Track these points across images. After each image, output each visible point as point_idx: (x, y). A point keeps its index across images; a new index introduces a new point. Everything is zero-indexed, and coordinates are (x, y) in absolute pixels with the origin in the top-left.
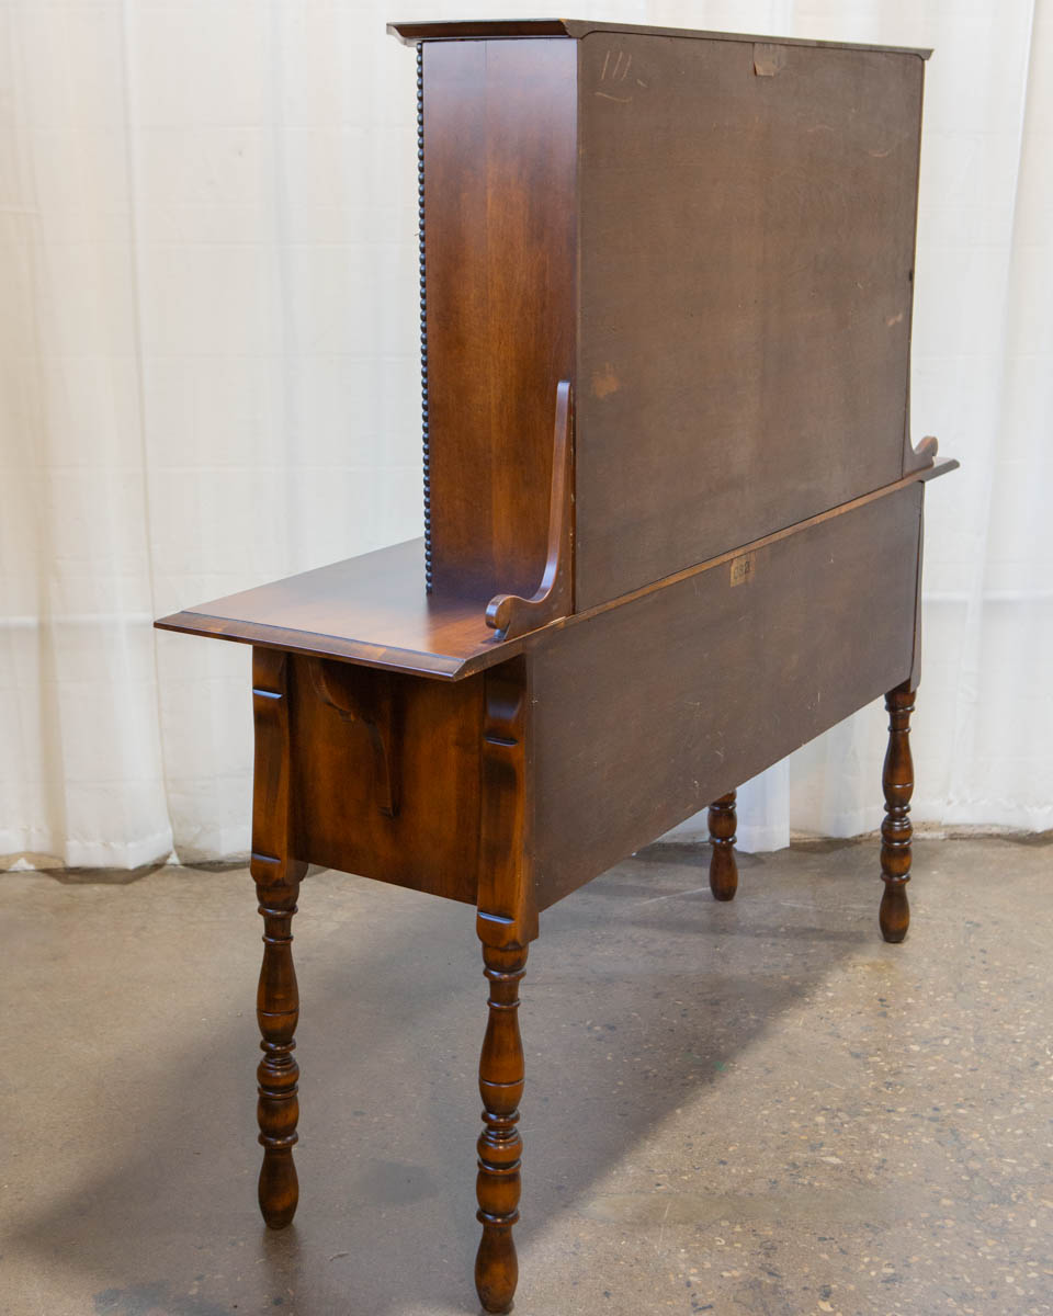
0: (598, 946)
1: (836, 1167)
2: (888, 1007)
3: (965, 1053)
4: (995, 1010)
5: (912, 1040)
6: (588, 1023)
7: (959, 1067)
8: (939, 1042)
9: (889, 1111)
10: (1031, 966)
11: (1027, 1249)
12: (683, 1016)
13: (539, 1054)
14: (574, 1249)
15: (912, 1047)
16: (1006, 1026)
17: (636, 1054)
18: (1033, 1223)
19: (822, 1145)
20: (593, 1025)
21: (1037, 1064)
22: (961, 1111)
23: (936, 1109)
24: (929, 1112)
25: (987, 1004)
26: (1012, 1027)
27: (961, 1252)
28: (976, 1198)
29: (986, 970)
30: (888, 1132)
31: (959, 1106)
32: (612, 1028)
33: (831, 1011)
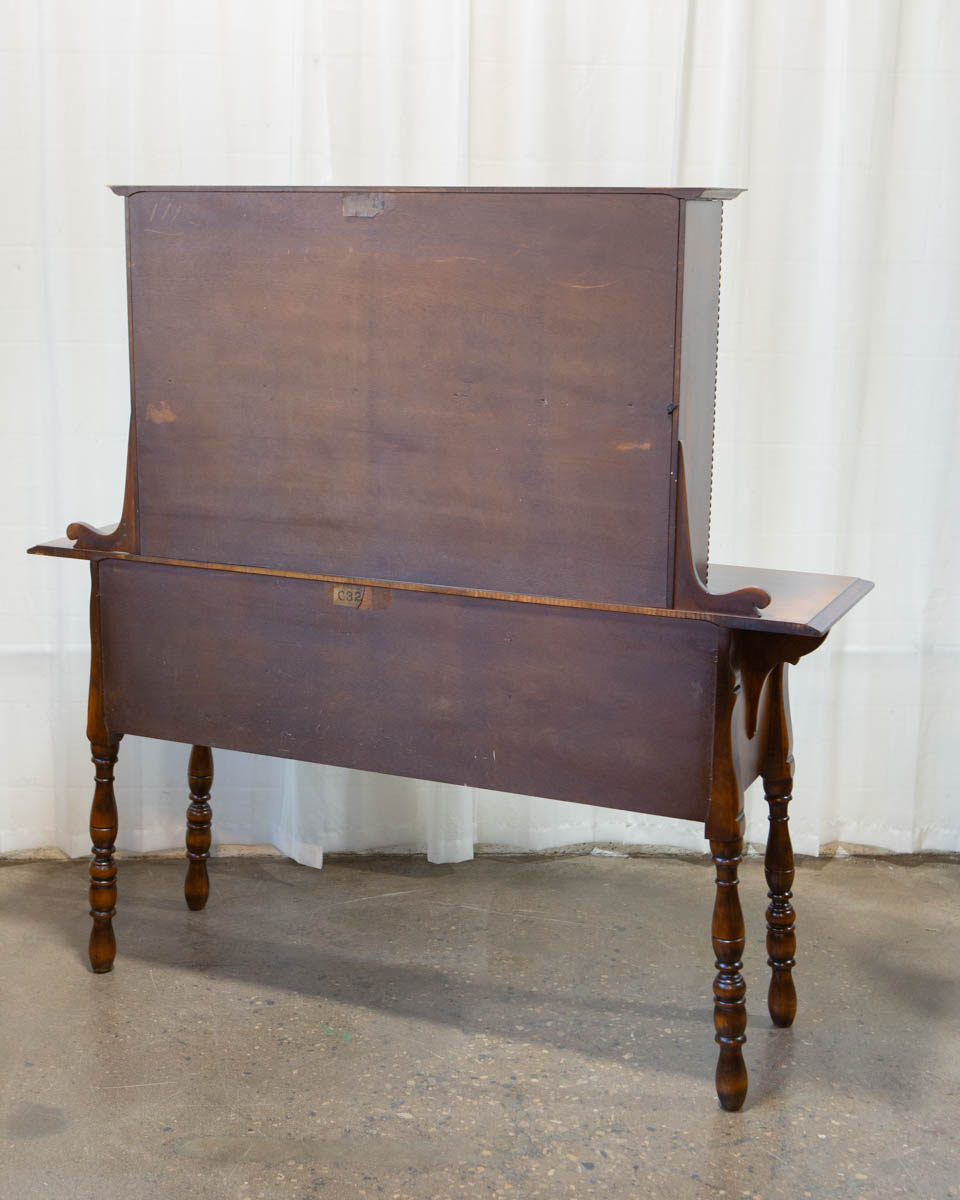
0: (290, 937)
1: (406, 1122)
3: (561, 1034)
4: (603, 1000)
5: (520, 1021)
6: (253, 998)
7: (550, 1045)
8: (543, 1024)
9: (473, 1078)
10: (652, 965)
11: (536, 1193)
13: (200, 1022)
14: (156, 1179)
16: (607, 1013)
17: (281, 1025)
18: (551, 1173)
19: (402, 1103)
20: (256, 1000)
21: (618, 1044)
22: (534, 1080)
23: (514, 1078)
24: (507, 1080)
25: (599, 995)
26: (612, 1015)
27: (479, 1193)
28: (512, 1151)
29: (612, 966)
30: (463, 1095)
31: (535, 1076)
32: (270, 1003)
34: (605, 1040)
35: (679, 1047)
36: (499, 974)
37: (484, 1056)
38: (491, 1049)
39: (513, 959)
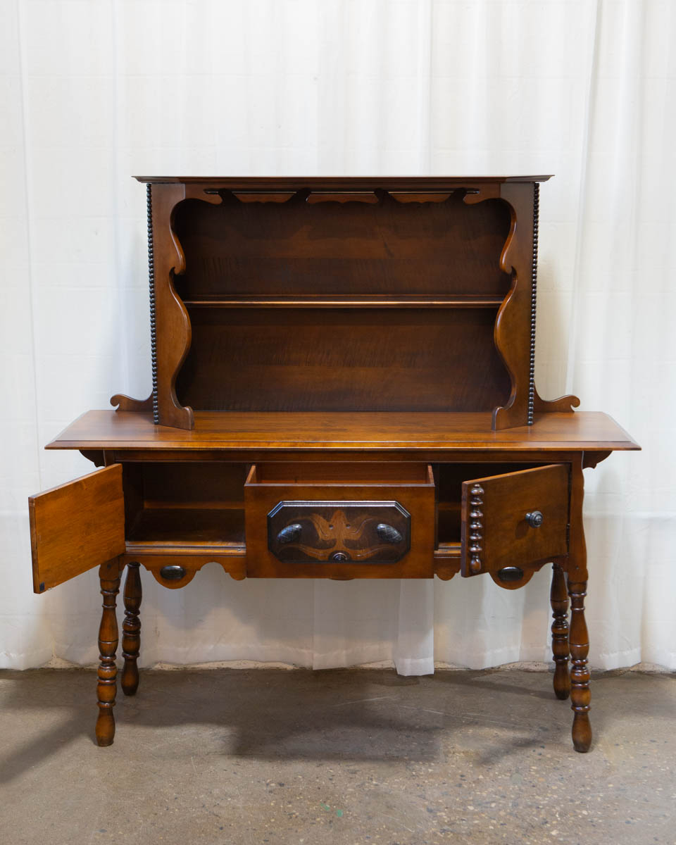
2: (464, 780)
3: (502, 813)
4: (534, 786)
5: (471, 803)
6: (268, 781)
7: (495, 822)
8: (488, 805)
12: (331, 779)
13: (229, 799)
15: (469, 807)
16: (537, 797)
17: (290, 802)
20: (271, 782)
21: (547, 822)
25: (531, 782)
26: (540, 798)
29: (540, 759)
32: (282, 785)
33: (426, 781)
34: (536, 819)
35: (594, 826)
36: (453, 764)
37: (444, 831)
38: (450, 825)
39: (463, 752)
